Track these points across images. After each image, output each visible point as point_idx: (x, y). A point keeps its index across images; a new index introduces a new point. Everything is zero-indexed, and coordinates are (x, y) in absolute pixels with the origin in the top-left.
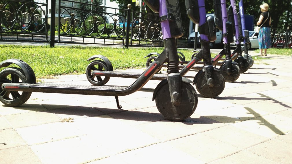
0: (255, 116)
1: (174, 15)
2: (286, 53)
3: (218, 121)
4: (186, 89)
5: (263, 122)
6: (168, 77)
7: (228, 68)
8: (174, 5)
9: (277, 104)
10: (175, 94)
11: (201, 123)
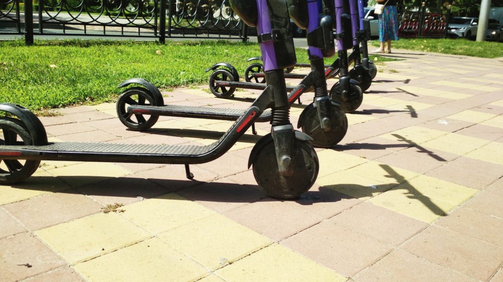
0: (398, 182)
1: (281, 33)
2: (419, 47)
3: (347, 196)
4: (302, 150)
5: (412, 194)
6: (274, 132)
7: (344, 91)
8: (282, 16)
9: (425, 154)
10: (286, 159)
11: (324, 201)
